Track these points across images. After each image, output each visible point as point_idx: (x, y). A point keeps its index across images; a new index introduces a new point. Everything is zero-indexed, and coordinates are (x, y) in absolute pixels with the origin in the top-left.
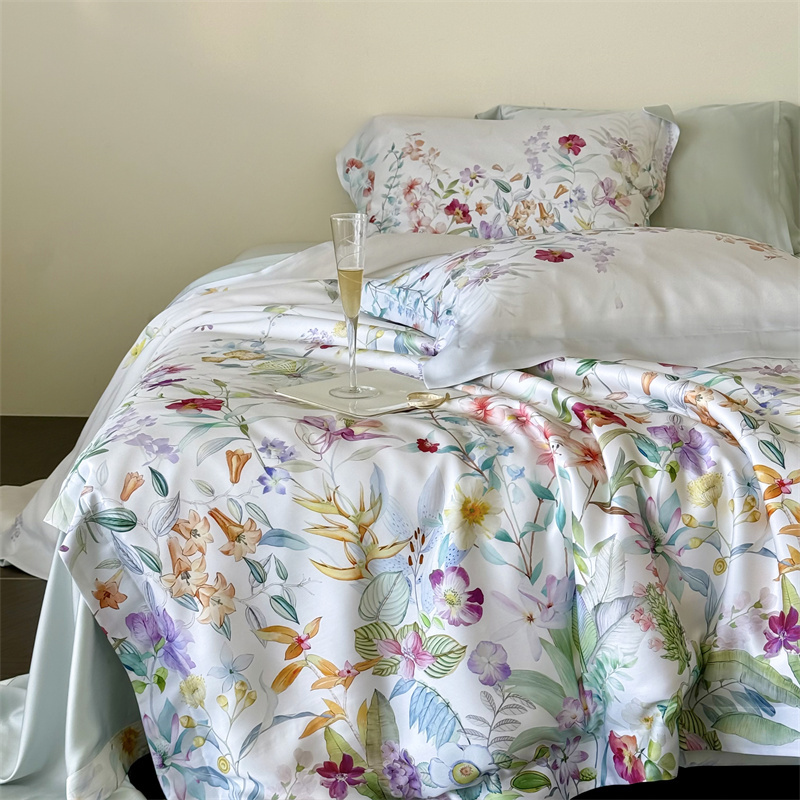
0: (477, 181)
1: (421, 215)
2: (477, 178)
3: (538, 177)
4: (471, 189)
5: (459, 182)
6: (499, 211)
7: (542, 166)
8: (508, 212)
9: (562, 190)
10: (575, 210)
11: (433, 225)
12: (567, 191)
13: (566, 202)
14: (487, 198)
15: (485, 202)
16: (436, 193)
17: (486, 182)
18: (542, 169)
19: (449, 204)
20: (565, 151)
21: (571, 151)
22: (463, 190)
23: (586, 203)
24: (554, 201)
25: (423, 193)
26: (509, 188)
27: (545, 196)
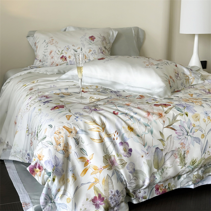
1: (54, 60)
3: (84, 48)
4: (67, 52)
5: (64, 50)
7: (85, 45)
9: (90, 51)
10: (94, 56)
14: (71, 54)
17: (71, 50)
19: (61, 57)
20: (90, 40)
21: (92, 40)
22: (65, 52)
23: (96, 53)
24: (88, 54)
25: (54, 54)
26: (77, 51)
27: (86, 53)
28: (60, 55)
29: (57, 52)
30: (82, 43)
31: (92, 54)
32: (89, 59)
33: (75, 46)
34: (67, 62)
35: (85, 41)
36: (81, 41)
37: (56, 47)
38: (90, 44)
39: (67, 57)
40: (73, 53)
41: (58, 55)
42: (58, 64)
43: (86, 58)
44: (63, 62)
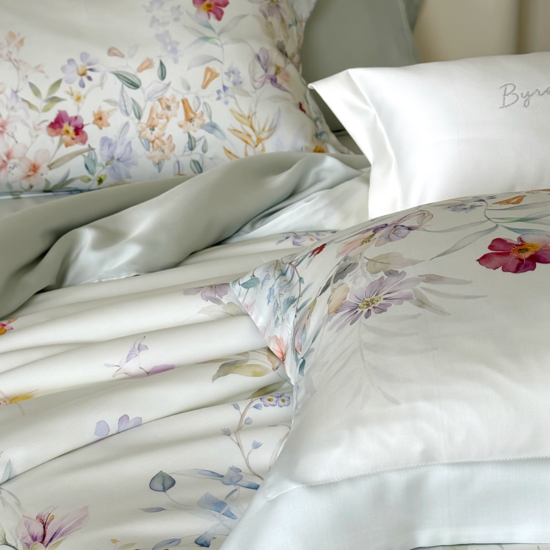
0: (90, 78)
1: (12, 141)
2: (89, 73)
3: (176, 61)
4: (83, 91)
5: (63, 84)
6: (126, 119)
7: (178, 43)
8: (139, 118)
9: (211, 75)
10: (231, 101)
11: (31, 155)
12: (217, 75)
13: (218, 92)
14: (108, 101)
15: (106, 108)
16: (31, 106)
17: (103, 77)
18: (179, 48)
19: (52, 120)
20: (203, 15)
21: (212, 16)
22: (72, 95)
23: (244, 87)
24: (203, 93)
25: (9, 107)
26: (137, 83)
27: (189, 88)
28: (46, 110)
29: (27, 94)
30: (158, 37)
31: (222, 95)
32: (207, 121)
33: (123, 56)
34: (86, 146)
35: (176, 20)
36: (151, 25)
37: (17, 64)
38: (206, 38)
39: (87, 119)
40: (117, 98)
41: (31, 112)
42: (39, 162)
43: (191, 120)
44: (65, 150)
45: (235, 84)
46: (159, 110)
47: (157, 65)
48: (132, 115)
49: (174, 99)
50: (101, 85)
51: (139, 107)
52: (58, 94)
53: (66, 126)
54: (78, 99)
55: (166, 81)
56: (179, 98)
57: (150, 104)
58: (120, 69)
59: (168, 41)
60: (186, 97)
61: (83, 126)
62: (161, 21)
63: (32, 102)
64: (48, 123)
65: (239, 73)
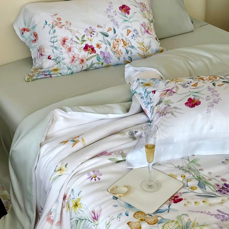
1: (74, 53)
2: (93, 33)
3: (118, 28)
4: (92, 38)
6: (106, 46)
7: (118, 22)
8: (110, 45)
10: (136, 39)
11: (80, 57)
12: (131, 31)
13: (132, 36)
17: (97, 34)
18: (118, 24)
20: (124, 13)
21: (126, 13)
22: (89, 39)
23: (139, 35)
24: (127, 37)
25: (71, 43)
26: (108, 35)
27: (123, 36)
28: (82, 44)
29: (75, 39)
30: (111, 21)
33: (102, 27)
34: (96, 54)
35: (116, 15)
37: (71, 31)
38: (126, 21)
39: (95, 46)
40: (102, 40)
41: (77, 44)
45: (136, 34)
46: (115, 42)
47: (113, 29)
48: (108, 44)
49: (119, 39)
50: (97, 36)
51: (109, 42)
52: (84, 39)
53: (89, 48)
54: (91, 40)
55: (116, 34)
56: (121, 39)
57: (112, 41)
58: (102, 31)
59: (115, 22)
60: (122, 38)
61: (94, 48)
62: (111, 16)
63: (77, 42)
64: (83, 48)
65: (137, 30)
